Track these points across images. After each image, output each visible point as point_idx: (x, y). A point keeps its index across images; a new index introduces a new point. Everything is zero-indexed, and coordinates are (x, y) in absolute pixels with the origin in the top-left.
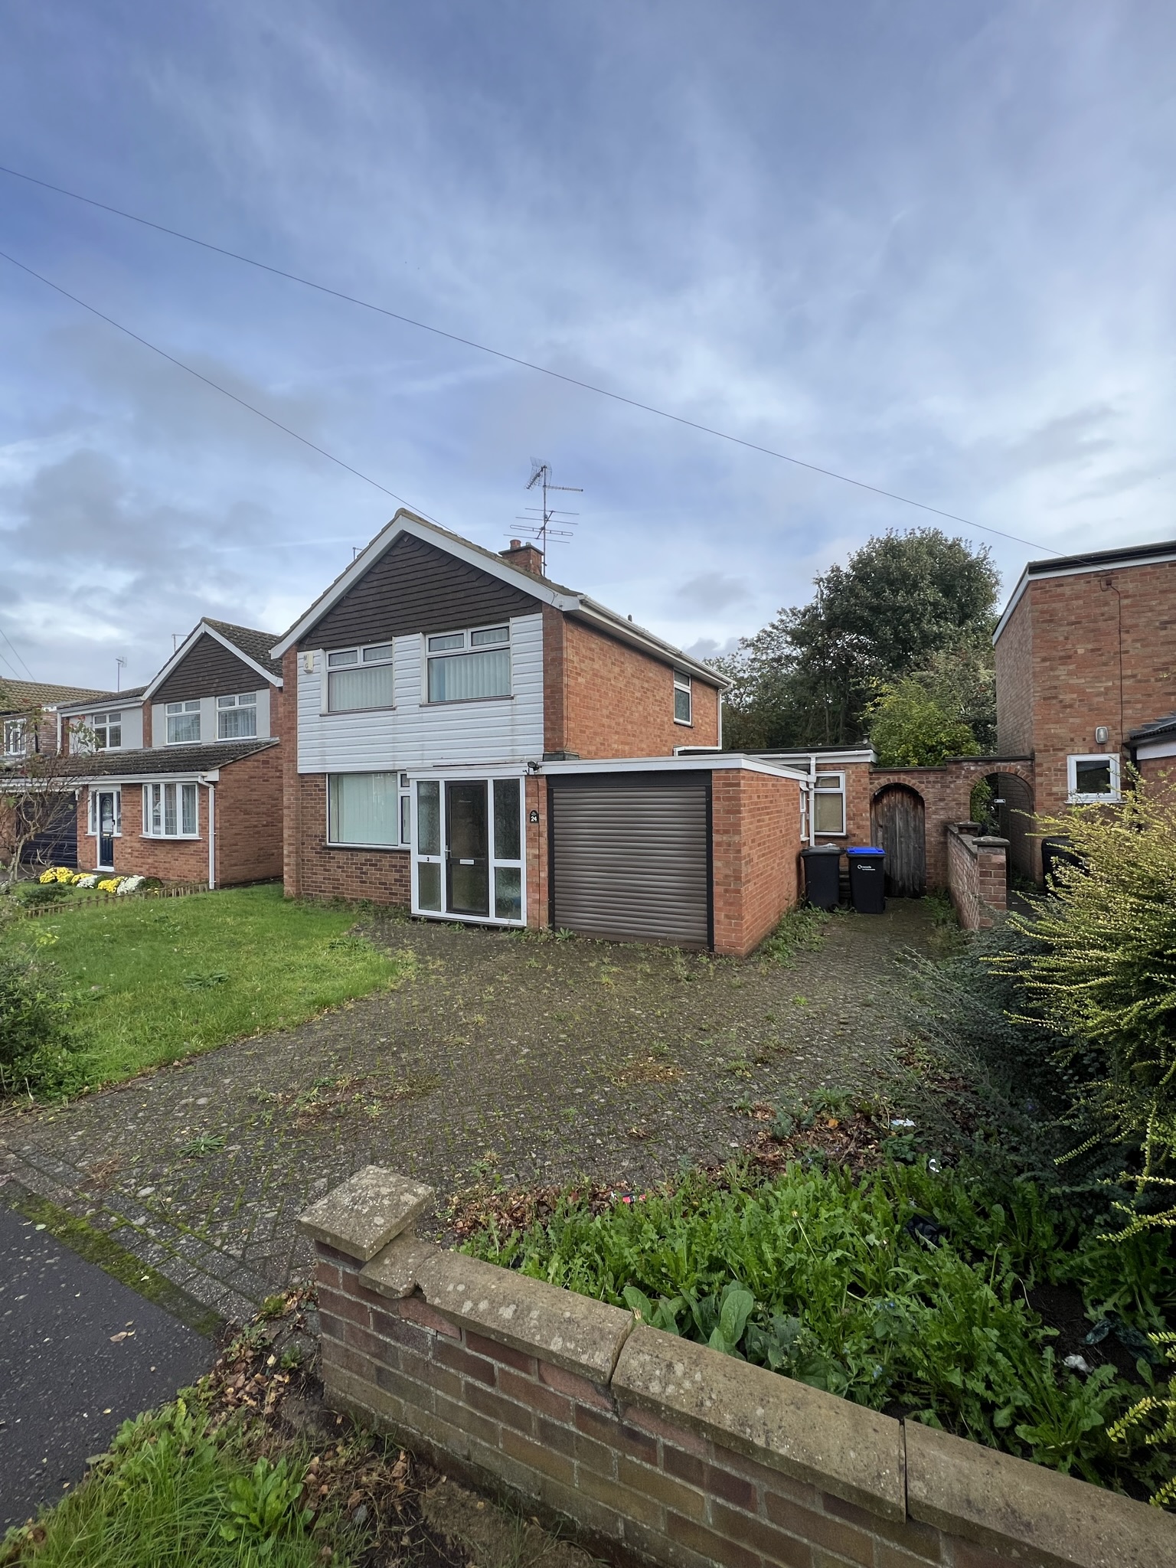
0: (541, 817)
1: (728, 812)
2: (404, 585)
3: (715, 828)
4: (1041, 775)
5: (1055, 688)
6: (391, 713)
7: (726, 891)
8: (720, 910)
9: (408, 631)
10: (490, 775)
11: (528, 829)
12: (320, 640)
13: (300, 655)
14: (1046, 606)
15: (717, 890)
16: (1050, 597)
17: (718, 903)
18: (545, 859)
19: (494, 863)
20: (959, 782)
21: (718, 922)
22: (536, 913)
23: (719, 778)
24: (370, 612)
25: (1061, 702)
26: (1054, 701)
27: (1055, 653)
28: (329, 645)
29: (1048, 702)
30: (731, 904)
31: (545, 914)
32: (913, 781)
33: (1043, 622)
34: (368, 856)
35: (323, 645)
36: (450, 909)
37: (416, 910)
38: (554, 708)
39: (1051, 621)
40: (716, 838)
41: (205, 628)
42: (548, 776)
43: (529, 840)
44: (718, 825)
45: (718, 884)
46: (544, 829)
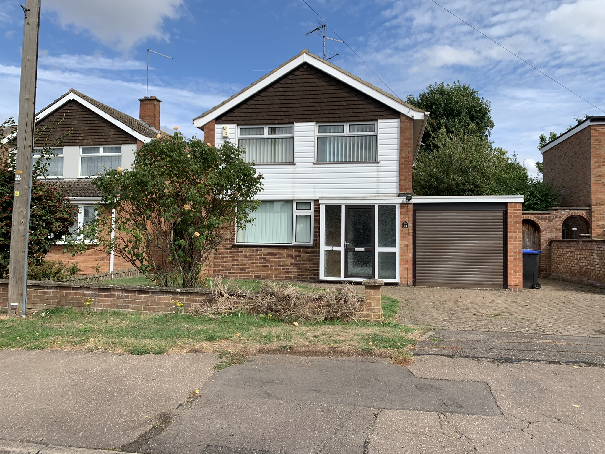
0: (409, 225)
2: (302, 93)
3: (509, 230)
4: (594, 217)
5: (600, 176)
6: (293, 166)
7: (514, 259)
8: (511, 268)
9: (306, 120)
10: (376, 203)
11: (401, 231)
12: (235, 118)
13: (217, 126)
14: (597, 137)
15: (509, 259)
16: (599, 133)
17: (510, 265)
18: (411, 247)
19: (378, 249)
20: (557, 219)
21: (510, 274)
22: (405, 275)
23: (511, 207)
24: (276, 106)
25: (603, 182)
26: (600, 182)
27: (600, 160)
28: (242, 122)
29: (598, 182)
30: (517, 266)
31: (411, 275)
32: (535, 218)
33: (596, 145)
34: (270, 250)
35: (238, 122)
36: (346, 276)
37: (322, 276)
38: (406, 169)
39: (599, 145)
40: (509, 235)
41: (72, 96)
42: (414, 204)
43: (401, 237)
44: (511, 228)
45: (510, 256)
46: (411, 231)
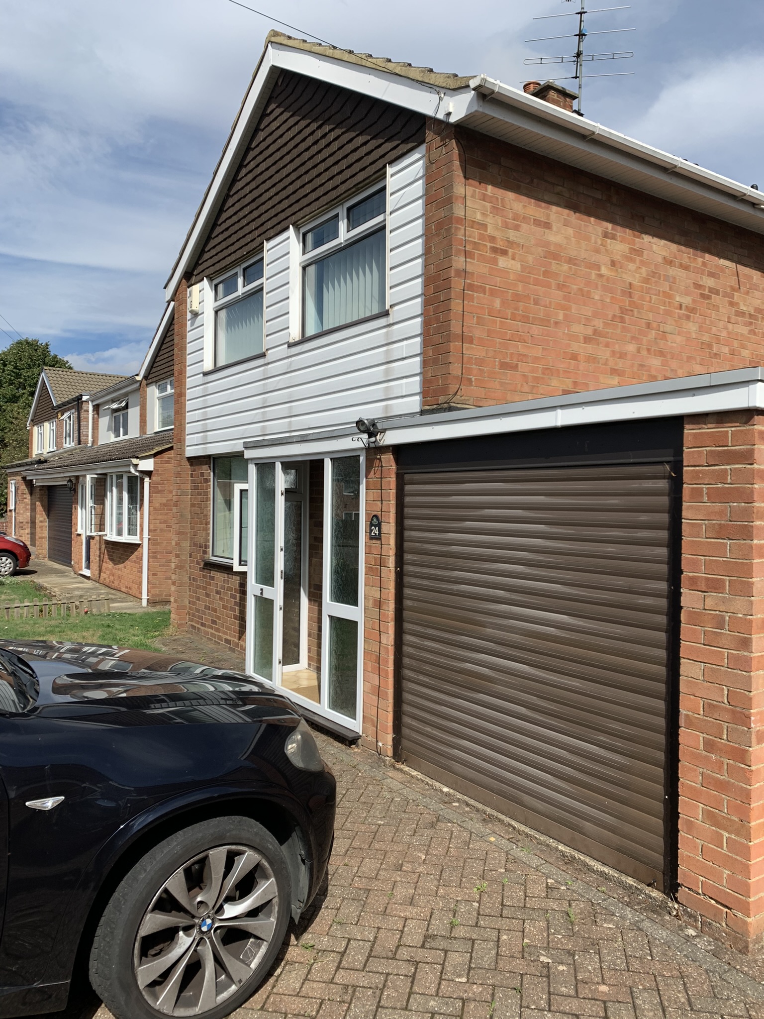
0: (383, 528)
1: (721, 532)
3: (686, 572)
6: (260, 361)
9: (281, 228)
10: (326, 451)
11: (368, 551)
13: (189, 292)
15: (689, 739)
17: (688, 776)
18: (389, 610)
19: (328, 607)
21: (690, 825)
22: (374, 712)
23: (700, 441)
28: (212, 270)
30: (722, 786)
31: (387, 717)
37: (250, 669)
38: (438, 319)
43: (368, 570)
44: (695, 567)
46: (389, 550)
